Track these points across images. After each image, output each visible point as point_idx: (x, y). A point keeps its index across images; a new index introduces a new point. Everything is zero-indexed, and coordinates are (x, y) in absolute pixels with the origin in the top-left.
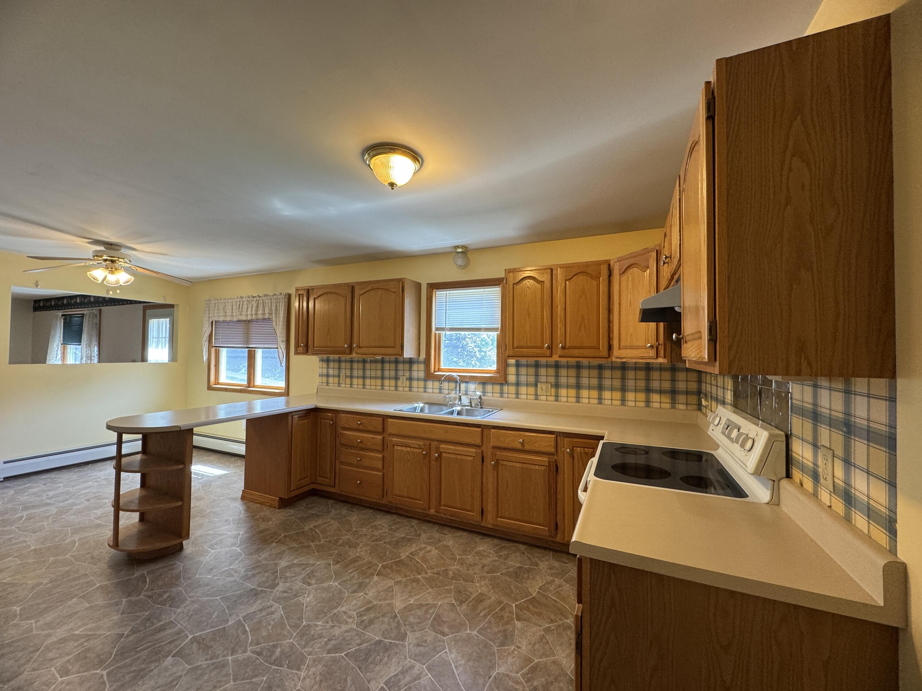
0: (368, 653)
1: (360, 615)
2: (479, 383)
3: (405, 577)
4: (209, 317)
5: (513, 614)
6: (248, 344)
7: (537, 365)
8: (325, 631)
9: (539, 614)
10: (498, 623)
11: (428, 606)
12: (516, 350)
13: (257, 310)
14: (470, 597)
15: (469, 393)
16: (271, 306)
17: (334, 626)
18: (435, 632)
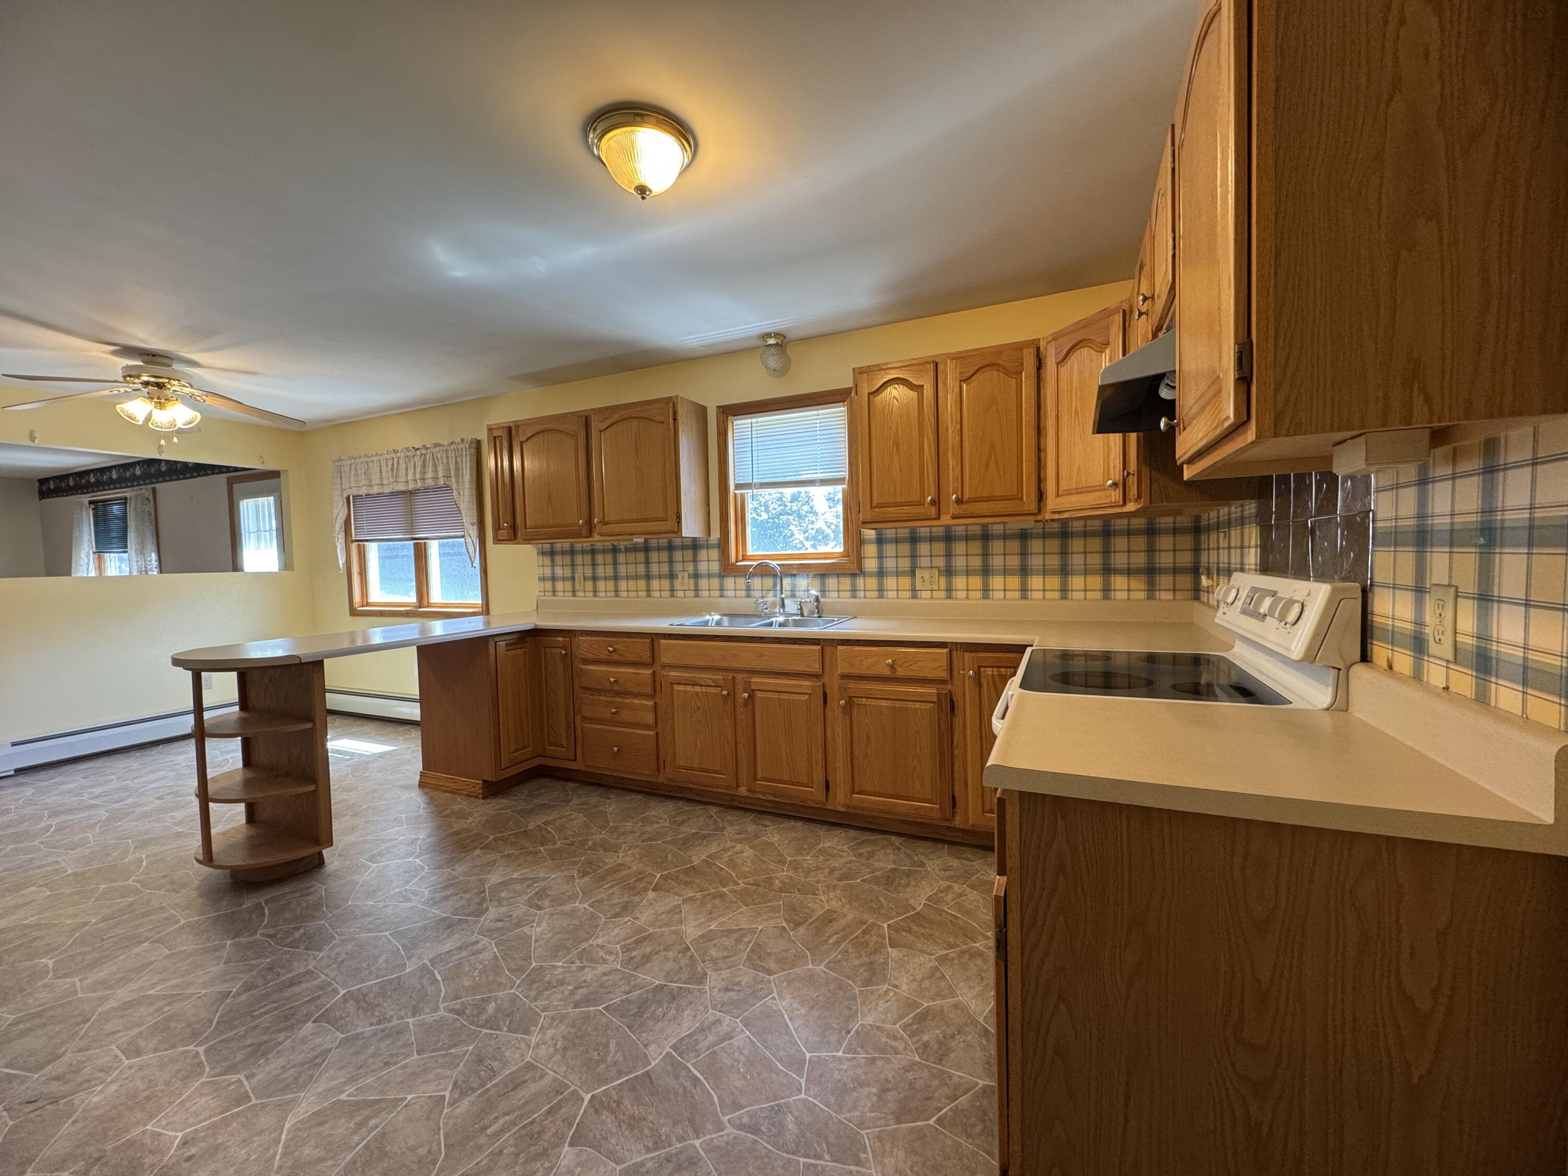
0: (643, 1004)
1: (627, 949)
2: (815, 576)
3: (701, 891)
4: (343, 490)
5: (885, 939)
6: (413, 533)
7: (914, 539)
8: (568, 975)
9: (928, 937)
10: (859, 952)
11: (742, 932)
12: (876, 510)
13: (424, 472)
14: (811, 917)
15: (797, 593)
16: (448, 463)
17: (583, 968)
18: (755, 969)
